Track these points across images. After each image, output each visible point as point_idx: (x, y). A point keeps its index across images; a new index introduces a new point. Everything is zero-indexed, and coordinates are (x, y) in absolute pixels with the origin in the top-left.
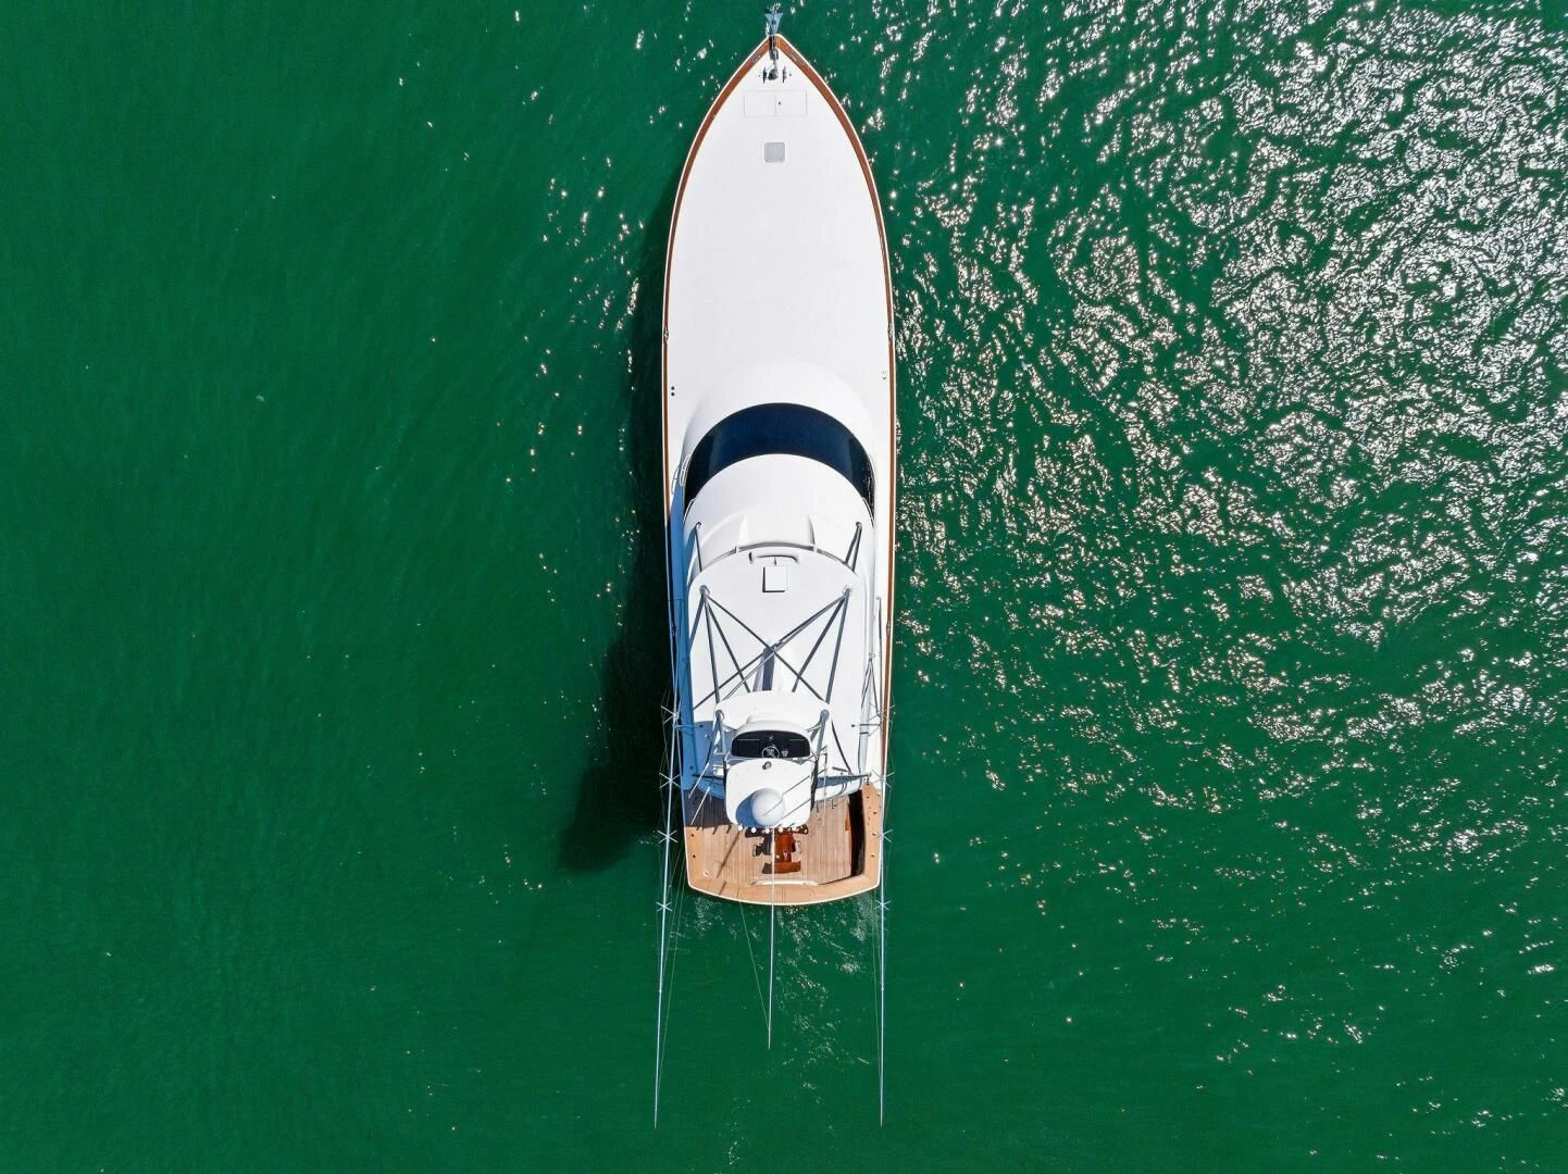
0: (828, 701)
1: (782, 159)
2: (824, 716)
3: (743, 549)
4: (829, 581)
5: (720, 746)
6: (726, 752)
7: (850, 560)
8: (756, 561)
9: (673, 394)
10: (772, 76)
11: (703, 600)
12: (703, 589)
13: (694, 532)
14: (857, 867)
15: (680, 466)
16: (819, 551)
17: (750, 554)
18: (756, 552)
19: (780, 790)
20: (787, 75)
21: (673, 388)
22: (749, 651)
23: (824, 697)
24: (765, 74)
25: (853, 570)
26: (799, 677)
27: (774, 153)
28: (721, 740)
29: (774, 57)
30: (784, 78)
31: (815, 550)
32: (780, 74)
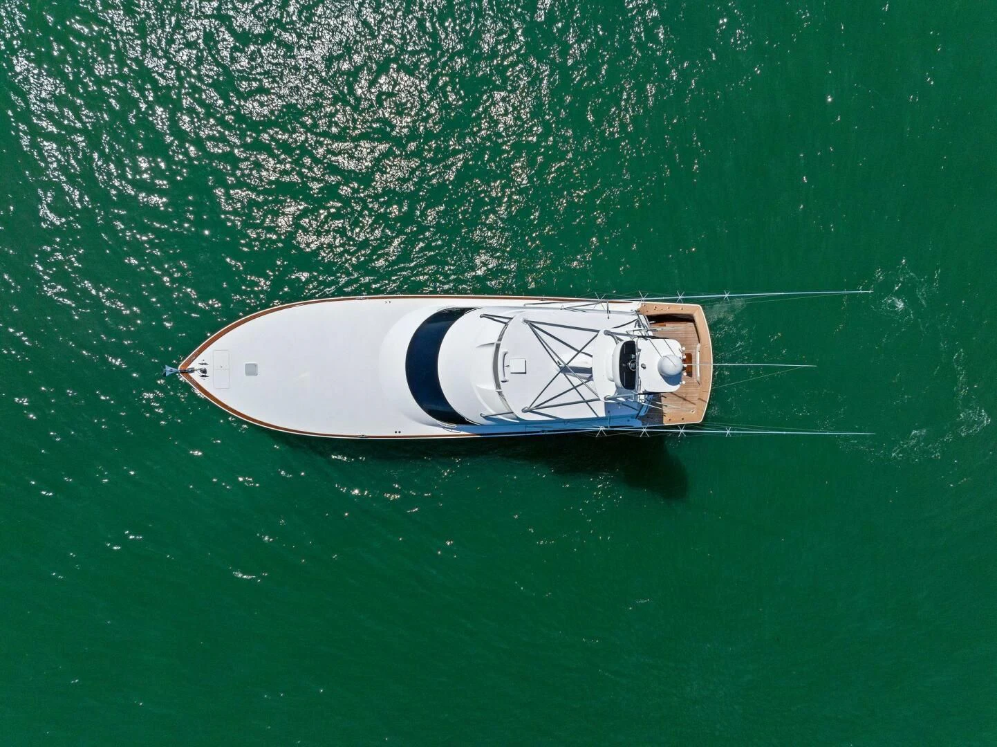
0: (598, 331)
1: (255, 365)
2: (608, 333)
3: (498, 386)
4: (519, 334)
5: (627, 398)
6: (631, 393)
7: (506, 321)
8: (507, 378)
9: (400, 432)
10: (204, 371)
11: (531, 411)
12: (524, 411)
13: (486, 418)
14: (689, 319)
15: (444, 428)
16: (500, 339)
17: (503, 382)
18: (501, 378)
19: (658, 358)
20: (204, 362)
21: (396, 432)
22: (562, 382)
23: (595, 333)
24: (203, 376)
25: (512, 318)
26: (579, 352)
27: (251, 370)
28: (623, 397)
29: (193, 371)
30: (205, 364)
31: (498, 342)
32: (204, 367)
